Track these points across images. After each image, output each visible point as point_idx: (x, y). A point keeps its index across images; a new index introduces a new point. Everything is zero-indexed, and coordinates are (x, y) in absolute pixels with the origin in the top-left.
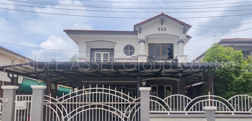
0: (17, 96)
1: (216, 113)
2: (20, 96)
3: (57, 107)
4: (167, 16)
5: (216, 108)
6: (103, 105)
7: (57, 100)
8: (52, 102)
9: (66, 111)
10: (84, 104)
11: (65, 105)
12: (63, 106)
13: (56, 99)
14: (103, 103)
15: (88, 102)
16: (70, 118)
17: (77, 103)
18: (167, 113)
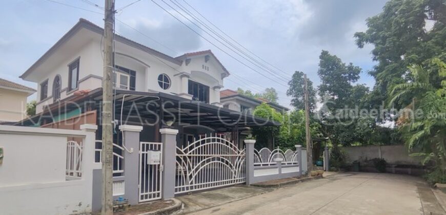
0: (142, 143)
1: (282, 164)
2: (146, 143)
3: (183, 161)
4: (213, 55)
5: (282, 159)
6: (221, 157)
7: (182, 151)
8: (178, 154)
9: (191, 166)
10: (207, 157)
11: (190, 157)
12: (188, 160)
13: (181, 149)
14: (221, 155)
15: (210, 154)
16: (195, 175)
17: (200, 155)
18: (260, 165)
